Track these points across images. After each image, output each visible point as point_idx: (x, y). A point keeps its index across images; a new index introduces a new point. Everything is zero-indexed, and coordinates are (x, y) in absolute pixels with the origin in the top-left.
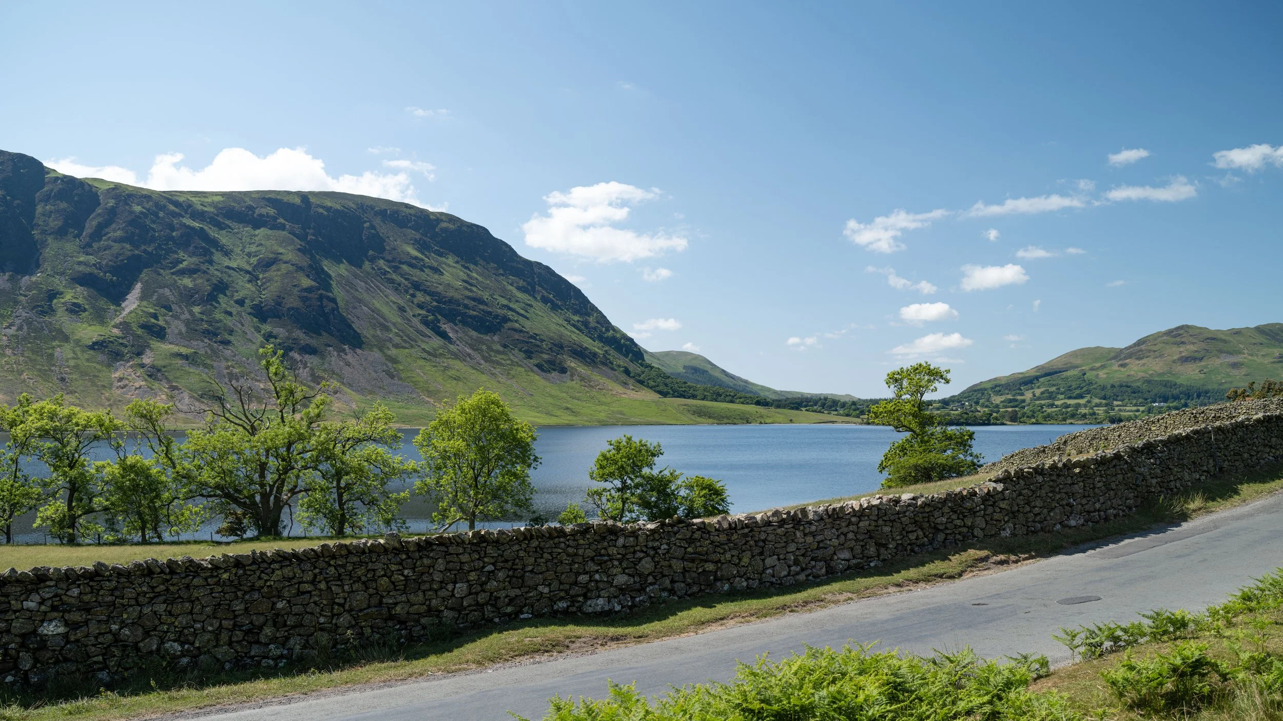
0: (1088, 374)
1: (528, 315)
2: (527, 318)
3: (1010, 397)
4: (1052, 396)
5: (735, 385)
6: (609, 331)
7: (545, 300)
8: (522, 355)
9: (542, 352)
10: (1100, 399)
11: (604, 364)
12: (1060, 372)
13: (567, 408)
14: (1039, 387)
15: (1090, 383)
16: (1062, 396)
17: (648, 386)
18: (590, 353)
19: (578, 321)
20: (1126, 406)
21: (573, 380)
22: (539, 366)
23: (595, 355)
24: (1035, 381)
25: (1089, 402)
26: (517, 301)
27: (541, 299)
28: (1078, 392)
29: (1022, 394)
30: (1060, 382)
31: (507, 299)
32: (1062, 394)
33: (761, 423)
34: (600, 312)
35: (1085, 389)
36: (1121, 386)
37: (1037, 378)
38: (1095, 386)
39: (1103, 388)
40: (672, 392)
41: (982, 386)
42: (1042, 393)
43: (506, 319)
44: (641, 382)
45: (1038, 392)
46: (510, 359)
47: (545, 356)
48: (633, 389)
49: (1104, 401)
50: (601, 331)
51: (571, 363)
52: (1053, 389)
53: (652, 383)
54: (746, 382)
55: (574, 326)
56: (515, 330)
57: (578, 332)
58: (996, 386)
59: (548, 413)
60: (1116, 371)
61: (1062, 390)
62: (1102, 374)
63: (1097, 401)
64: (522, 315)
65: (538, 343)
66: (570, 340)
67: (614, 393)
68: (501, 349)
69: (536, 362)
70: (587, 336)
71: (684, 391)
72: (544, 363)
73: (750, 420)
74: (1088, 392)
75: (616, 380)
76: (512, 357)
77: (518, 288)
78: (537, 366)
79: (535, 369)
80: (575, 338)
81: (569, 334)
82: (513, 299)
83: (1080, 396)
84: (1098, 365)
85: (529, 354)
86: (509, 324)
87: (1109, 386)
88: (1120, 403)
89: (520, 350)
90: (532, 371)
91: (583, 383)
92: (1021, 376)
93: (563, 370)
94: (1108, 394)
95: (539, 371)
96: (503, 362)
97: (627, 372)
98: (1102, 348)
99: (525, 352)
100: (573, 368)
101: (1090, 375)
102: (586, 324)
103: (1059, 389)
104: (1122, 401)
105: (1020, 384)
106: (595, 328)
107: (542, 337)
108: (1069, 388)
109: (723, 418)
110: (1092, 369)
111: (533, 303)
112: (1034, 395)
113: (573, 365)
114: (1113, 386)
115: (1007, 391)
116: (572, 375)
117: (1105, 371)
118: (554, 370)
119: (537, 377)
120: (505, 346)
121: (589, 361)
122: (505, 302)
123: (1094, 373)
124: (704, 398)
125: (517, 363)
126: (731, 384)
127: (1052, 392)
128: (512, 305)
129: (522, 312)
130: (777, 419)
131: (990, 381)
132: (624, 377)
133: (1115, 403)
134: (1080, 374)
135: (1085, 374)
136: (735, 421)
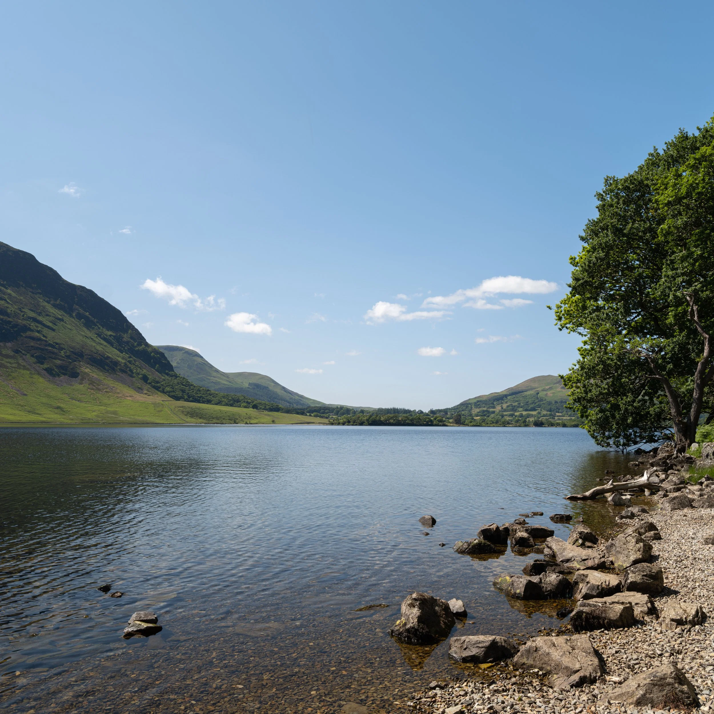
0: (540, 394)
1: (54, 327)
2: (54, 330)
3: (485, 409)
4: (514, 409)
5: (291, 398)
6: (141, 345)
7: (79, 317)
8: (34, 360)
9: (55, 359)
10: (547, 411)
11: (123, 371)
12: (523, 392)
13: (58, 408)
14: (506, 403)
15: (542, 400)
16: (521, 409)
17: (163, 392)
18: (111, 362)
19: (110, 336)
20: (564, 416)
21: (81, 384)
22: (49, 371)
23: (116, 363)
24: (505, 398)
25: (539, 413)
26: (47, 315)
27: (76, 315)
28: (532, 406)
29: (494, 407)
30: (521, 399)
31: (37, 313)
32: (521, 407)
33: (246, 423)
34: (137, 330)
35: (537, 404)
36: (562, 402)
37: (506, 396)
38: (544, 402)
39: (550, 403)
40: (186, 397)
41: (470, 402)
42: (508, 406)
43: (26, 328)
44: (157, 388)
45: (505, 406)
46: (18, 363)
47: (58, 362)
48: (146, 394)
49: (549, 413)
50: (133, 345)
51: (86, 369)
52: (516, 404)
53: (168, 389)
54: (302, 397)
55: (105, 339)
56: (33, 338)
57: (105, 343)
58: (478, 401)
59: (32, 412)
60: (559, 392)
61: (522, 404)
62: (550, 393)
63: (545, 412)
64: (48, 327)
65: (55, 350)
66: (93, 349)
67: (120, 395)
68: (12, 354)
69: (45, 366)
70: (116, 349)
71: (200, 397)
72: (55, 368)
73: (237, 421)
74: (539, 406)
75: (131, 385)
76: (21, 361)
77: (55, 306)
78: (46, 370)
79: (44, 372)
80: (100, 349)
81: (94, 344)
82: (43, 314)
83: (534, 409)
84: (547, 387)
85: (40, 360)
86: (28, 333)
87: (553, 402)
88: (560, 414)
89: (32, 356)
90: (39, 374)
91: (91, 387)
92: (496, 395)
93: (74, 375)
94: (553, 407)
95: (46, 374)
96: (9, 365)
97: (145, 379)
98: (552, 376)
99: (36, 357)
100: (86, 373)
101: (542, 394)
102: (119, 339)
103: (520, 404)
104: (561, 413)
105: (494, 400)
106: (127, 343)
107: (62, 346)
108: (527, 403)
109: (213, 418)
110: (543, 390)
111: (67, 318)
112: (502, 408)
113: (87, 370)
114: (556, 402)
115: (484, 405)
116: (82, 379)
117: (552, 391)
118: (65, 374)
119: (41, 380)
120: (17, 352)
121: (107, 368)
122: (32, 314)
123: (545, 393)
124: (219, 403)
125: (24, 366)
126: (288, 398)
127: (515, 406)
128: (40, 318)
129: (50, 324)
130: (262, 421)
131: (476, 398)
132: (139, 383)
133: (557, 414)
134: (535, 393)
135: (538, 393)
136: (224, 421)
